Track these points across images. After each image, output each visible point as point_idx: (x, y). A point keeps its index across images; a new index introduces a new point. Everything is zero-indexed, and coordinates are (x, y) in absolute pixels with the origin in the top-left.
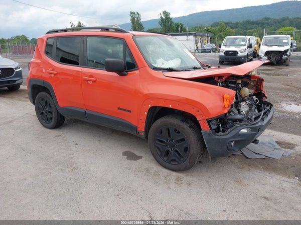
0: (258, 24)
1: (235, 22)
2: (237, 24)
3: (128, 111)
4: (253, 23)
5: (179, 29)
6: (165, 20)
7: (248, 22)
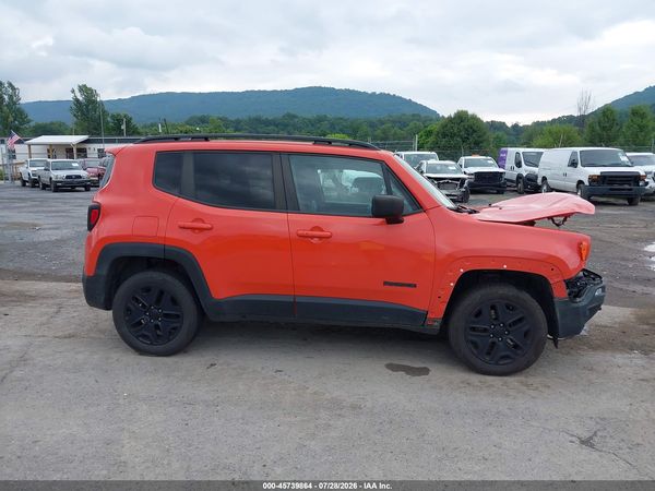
0: (277, 126)
1: (233, 119)
2: (238, 122)
3: (409, 285)
4: (267, 123)
5: (123, 127)
6: (87, 106)
7: (258, 121)
